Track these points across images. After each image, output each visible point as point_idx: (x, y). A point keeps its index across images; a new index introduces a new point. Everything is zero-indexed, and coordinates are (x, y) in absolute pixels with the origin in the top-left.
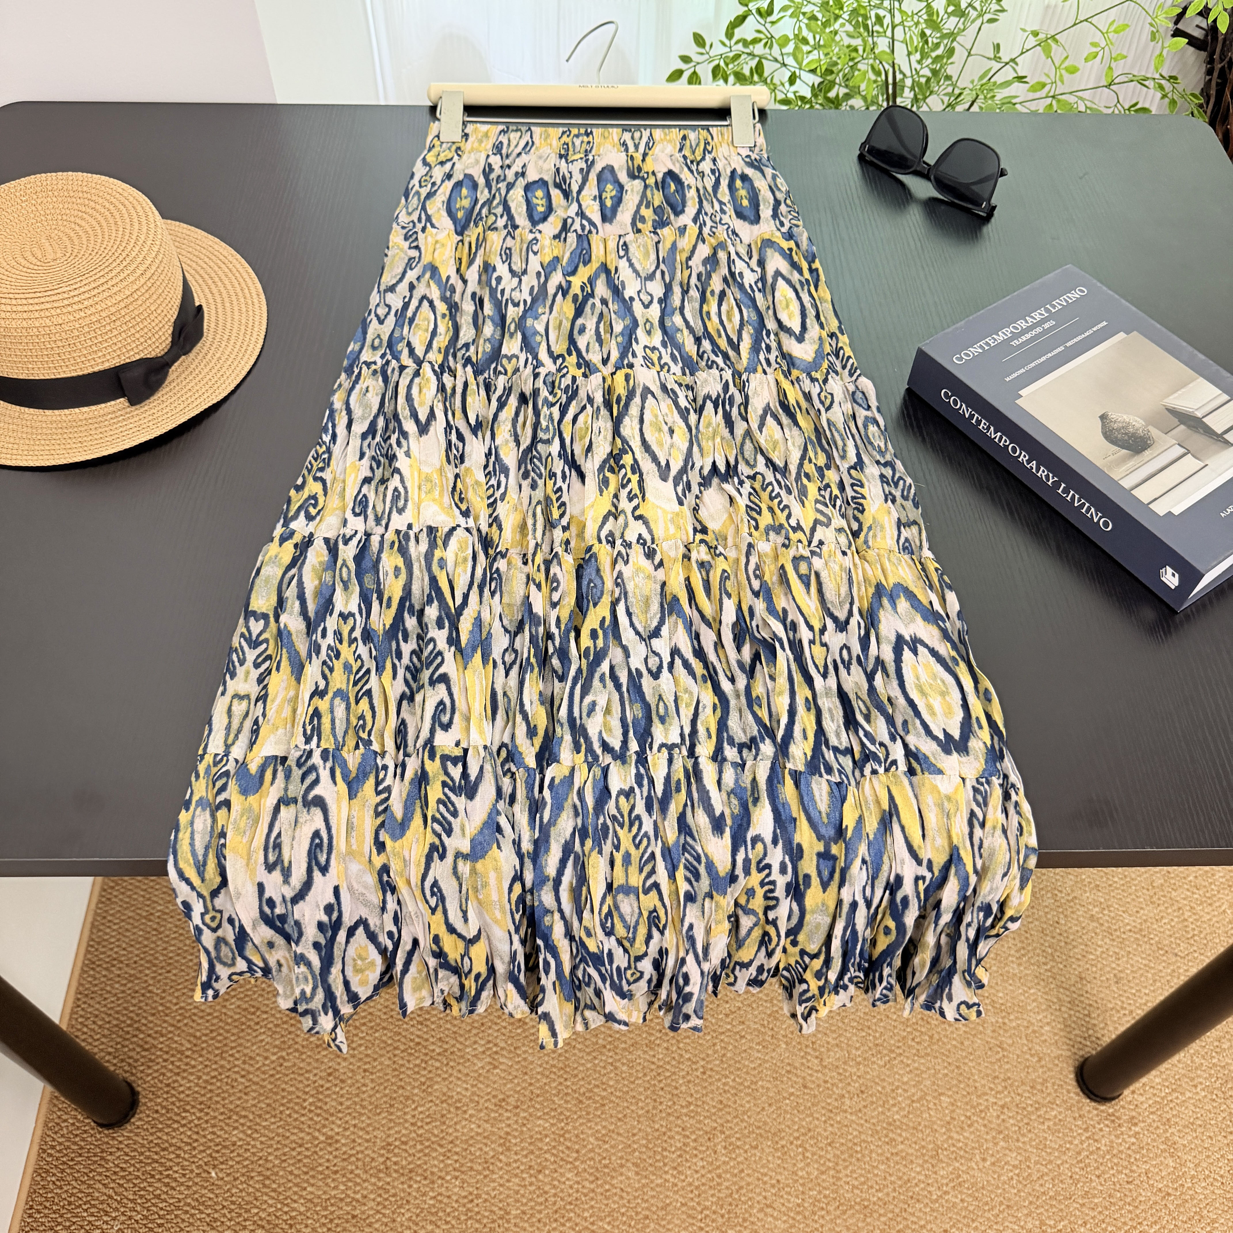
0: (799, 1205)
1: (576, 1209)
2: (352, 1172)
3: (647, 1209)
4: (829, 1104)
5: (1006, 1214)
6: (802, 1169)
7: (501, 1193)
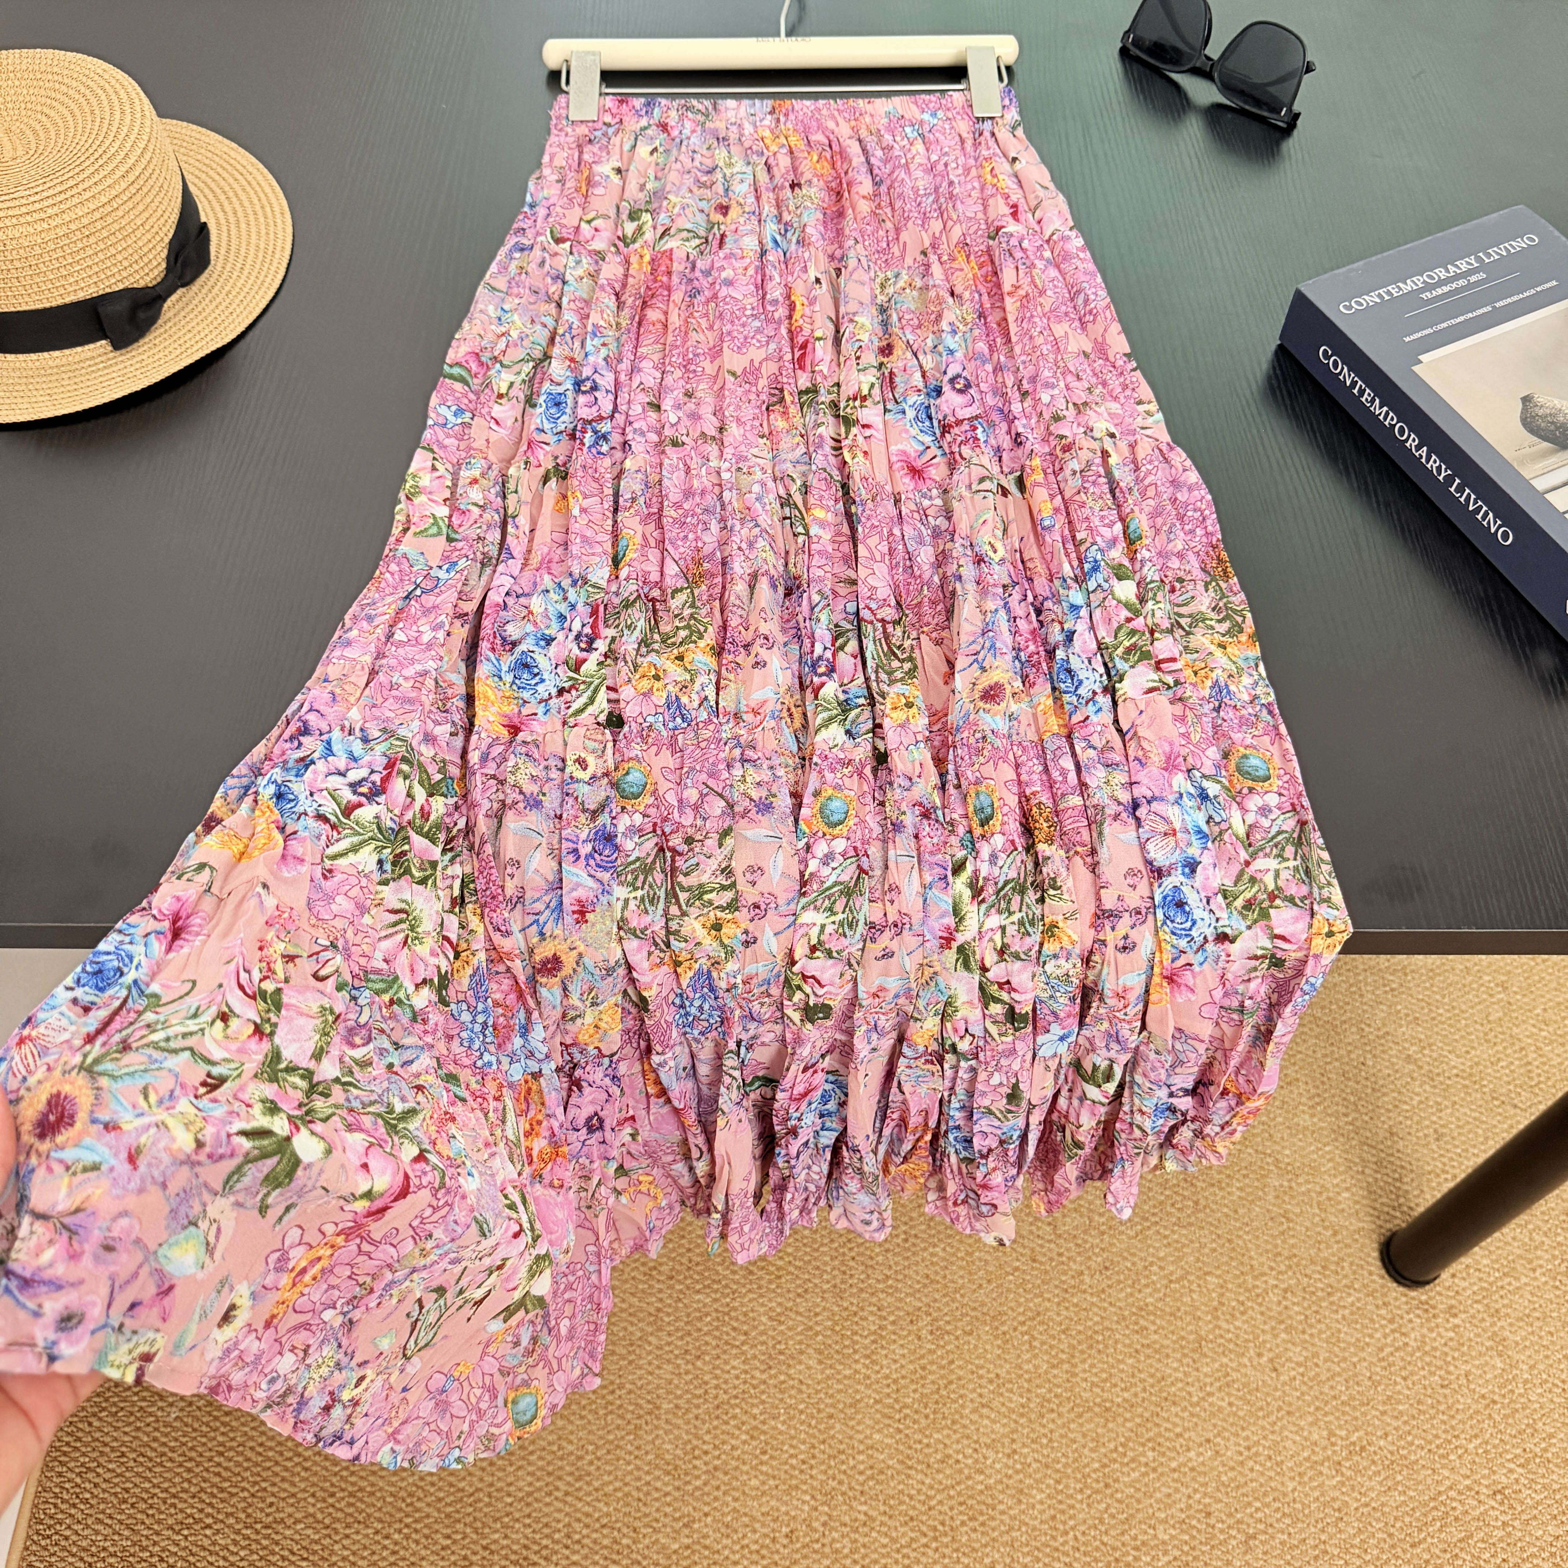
0: (1023, 1406)
1: (743, 1405)
3: (833, 1406)
4: (1064, 1282)
5: (1285, 1422)
6: (1029, 1361)
7: (648, 1384)
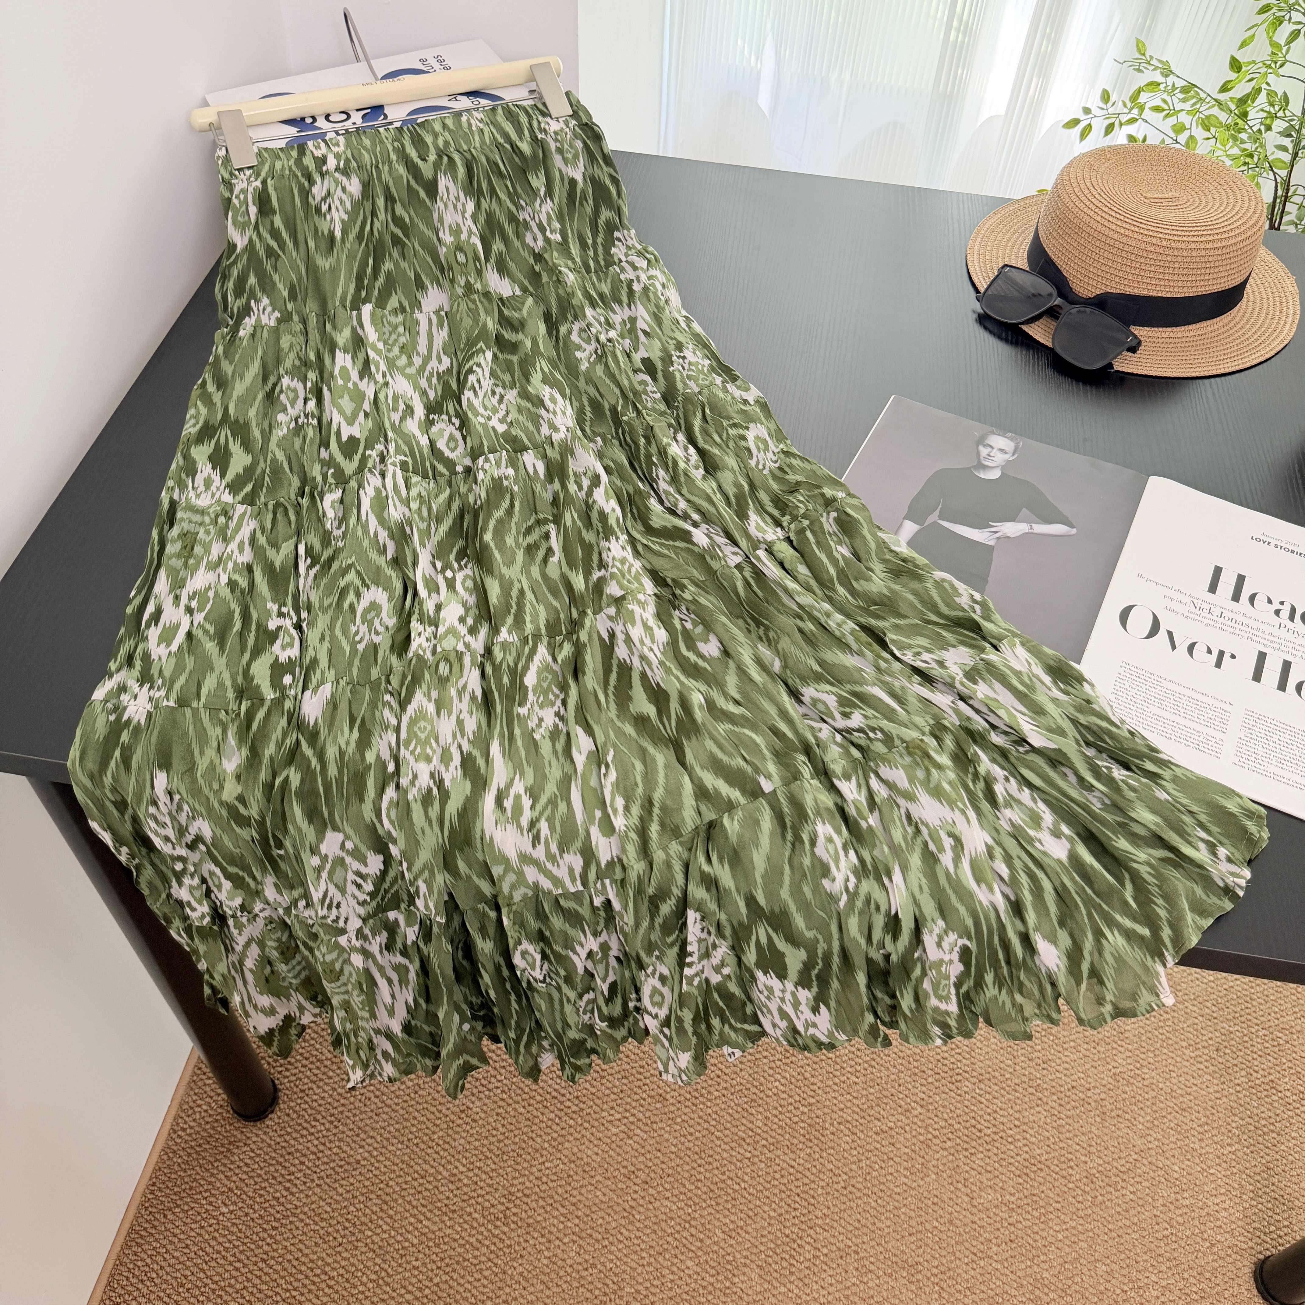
2: (470, 1214)
